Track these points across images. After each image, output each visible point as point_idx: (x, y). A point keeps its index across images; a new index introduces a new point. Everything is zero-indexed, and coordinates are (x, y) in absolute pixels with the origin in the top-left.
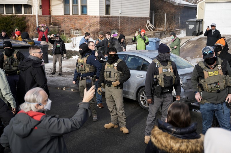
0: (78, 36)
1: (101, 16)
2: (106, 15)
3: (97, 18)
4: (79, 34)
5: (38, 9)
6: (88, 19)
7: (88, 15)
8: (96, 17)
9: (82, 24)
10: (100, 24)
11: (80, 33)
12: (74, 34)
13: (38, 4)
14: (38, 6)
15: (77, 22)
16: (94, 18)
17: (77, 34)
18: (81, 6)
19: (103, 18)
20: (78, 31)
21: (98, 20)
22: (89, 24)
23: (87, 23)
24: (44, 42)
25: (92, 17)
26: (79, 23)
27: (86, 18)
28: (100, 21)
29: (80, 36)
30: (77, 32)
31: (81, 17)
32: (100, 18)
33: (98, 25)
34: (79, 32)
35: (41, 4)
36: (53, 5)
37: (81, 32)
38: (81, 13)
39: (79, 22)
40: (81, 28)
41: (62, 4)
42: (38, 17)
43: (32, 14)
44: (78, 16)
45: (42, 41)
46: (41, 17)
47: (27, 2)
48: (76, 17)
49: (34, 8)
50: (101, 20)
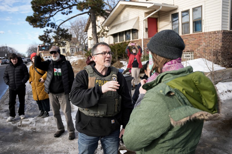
0: (189, 59)
1: (224, 31)
2: (230, 29)
3: (217, 34)
4: (190, 58)
5: (144, 32)
6: (204, 37)
7: (203, 31)
8: (216, 32)
9: (194, 44)
10: (222, 41)
11: (192, 56)
12: (184, 58)
13: (144, 27)
14: (144, 29)
15: (188, 43)
16: (213, 35)
17: (188, 58)
18: (193, 22)
19: (227, 33)
20: (189, 53)
21: (220, 36)
22: (204, 43)
23: (202, 43)
24: (135, 68)
25: (210, 33)
26: (191, 44)
27: (201, 36)
28: (222, 38)
29: (192, 59)
30: (188, 55)
31: (194, 36)
32: (222, 33)
33: (219, 44)
34: (190, 55)
35: (147, 27)
36: (160, 27)
37: (193, 54)
38: (193, 31)
39: (190, 42)
40: (193, 49)
41: (170, 25)
42: (143, 40)
43: (139, 39)
44: (190, 35)
45: (133, 67)
46: (146, 41)
47: (133, 26)
48: (187, 37)
49: (140, 32)
50: (224, 37)
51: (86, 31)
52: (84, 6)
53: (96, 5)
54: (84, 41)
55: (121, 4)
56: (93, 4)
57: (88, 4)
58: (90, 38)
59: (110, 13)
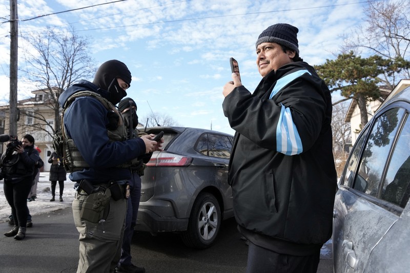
51: (348, 120)
52: (351, 92)
53: (367, 90)
54: (343, 134)
55: (403, 84)
56: (363, 89)
57: (356, 90)
58: (357, 130)
59: (390, 91)
